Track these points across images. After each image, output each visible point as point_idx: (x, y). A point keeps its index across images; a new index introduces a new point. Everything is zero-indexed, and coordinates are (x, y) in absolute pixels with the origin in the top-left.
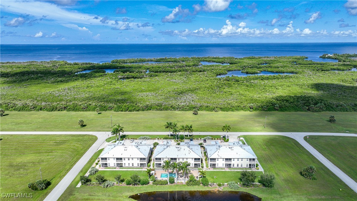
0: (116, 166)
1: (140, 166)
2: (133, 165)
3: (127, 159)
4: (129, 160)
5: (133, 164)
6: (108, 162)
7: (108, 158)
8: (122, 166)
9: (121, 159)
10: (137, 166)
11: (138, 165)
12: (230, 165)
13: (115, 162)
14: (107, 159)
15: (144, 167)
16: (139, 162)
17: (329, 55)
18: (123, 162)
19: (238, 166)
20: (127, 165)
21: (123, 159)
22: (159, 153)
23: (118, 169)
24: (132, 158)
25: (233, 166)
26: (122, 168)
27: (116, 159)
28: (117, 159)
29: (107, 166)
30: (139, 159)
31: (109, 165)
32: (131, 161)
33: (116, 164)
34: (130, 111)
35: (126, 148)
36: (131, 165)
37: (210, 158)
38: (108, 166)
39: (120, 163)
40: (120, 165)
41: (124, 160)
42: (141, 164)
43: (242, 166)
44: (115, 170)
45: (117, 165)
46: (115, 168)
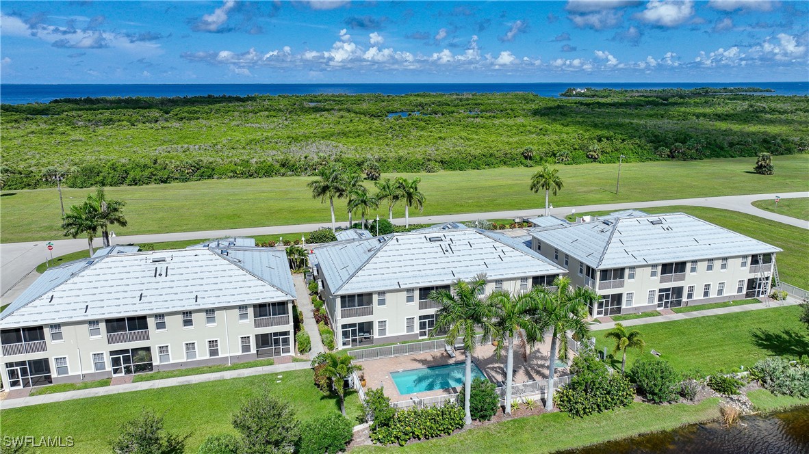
0: (109, 367)
1: (253, 350)
2: (214, 352)
3: (174, 322)
4: (188, 323)
5: (213, 344)
6: (52, 350)
7: (52, 326)
8: (149, 367)
9: (138, 323)
10: (239, 352)
11: (246, 348)
12: (678, 291)
13: (102, 344)
14: (47, 332)
15: (277, 353)
16: (250, 328)
17: (579, 90)
18: (155, 338)
19: (706, 294)
20: (177, 356)
21: (151, 322)
22: (352, 270)
23: (124, 385)
24: (210, 311)
25: (690, 296)
26: (152, 378)
27: (103, 326)
28: (115, 325)
29: (49, 379)
30: (250, 311)
31: (62, 370)
32: (202, 331)
33: (107, 360)
34: (135, 182)
35: (161, 267)
36: (202, 354)
37: (602, 267)
38: (54, 374)
39: (135, 351)
40: (137, 363)
41: (161, 326)
42: (263, 340)
43: (720, 292)
44: (101, 391)
45: (116, 362)
46: (105, 383)
